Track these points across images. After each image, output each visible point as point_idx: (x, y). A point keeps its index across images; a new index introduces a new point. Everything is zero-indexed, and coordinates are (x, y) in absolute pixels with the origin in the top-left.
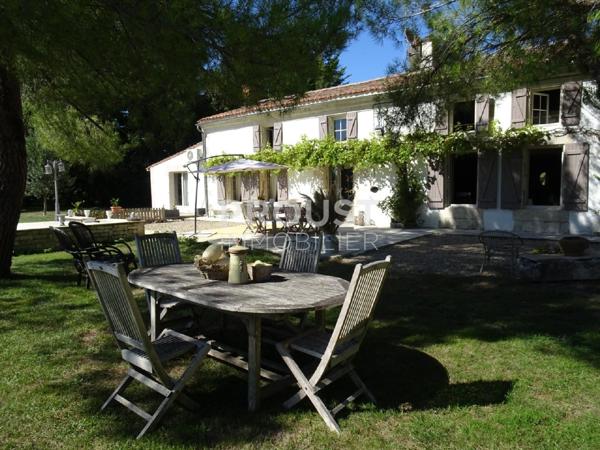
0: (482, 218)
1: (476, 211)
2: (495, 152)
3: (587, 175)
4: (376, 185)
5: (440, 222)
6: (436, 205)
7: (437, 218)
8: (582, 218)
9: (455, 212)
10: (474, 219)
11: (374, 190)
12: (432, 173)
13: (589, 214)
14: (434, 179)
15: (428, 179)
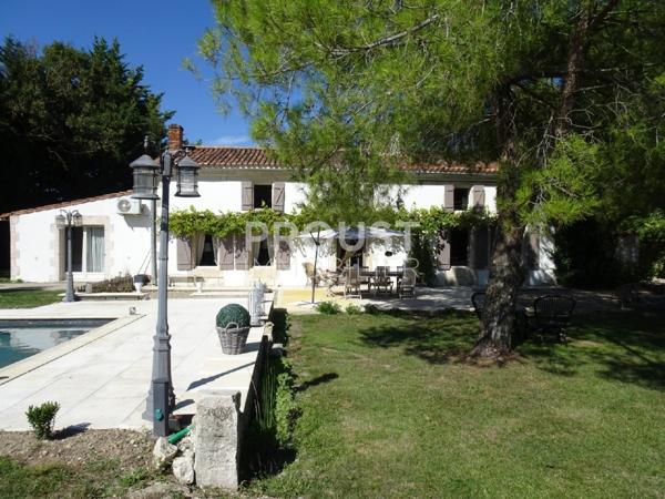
0: (477, 275)
1: (472, 271)
2: (486, 228)
3: (538, 246)
4: (390, 250)
5: (446, 281)
6: (443, 267)
7: (443, 277)
8: (536, 274)
9: (457, 272)
10: (472, 277)
11: (388, 254)
12: (442, 242)
13: (540, 272)
14: (443, 246)
15: (438, 246)
